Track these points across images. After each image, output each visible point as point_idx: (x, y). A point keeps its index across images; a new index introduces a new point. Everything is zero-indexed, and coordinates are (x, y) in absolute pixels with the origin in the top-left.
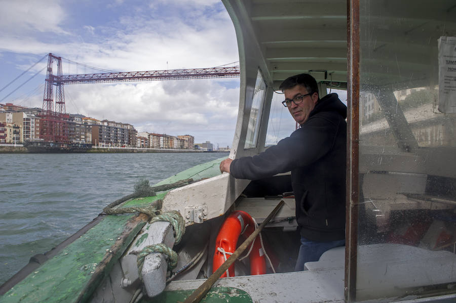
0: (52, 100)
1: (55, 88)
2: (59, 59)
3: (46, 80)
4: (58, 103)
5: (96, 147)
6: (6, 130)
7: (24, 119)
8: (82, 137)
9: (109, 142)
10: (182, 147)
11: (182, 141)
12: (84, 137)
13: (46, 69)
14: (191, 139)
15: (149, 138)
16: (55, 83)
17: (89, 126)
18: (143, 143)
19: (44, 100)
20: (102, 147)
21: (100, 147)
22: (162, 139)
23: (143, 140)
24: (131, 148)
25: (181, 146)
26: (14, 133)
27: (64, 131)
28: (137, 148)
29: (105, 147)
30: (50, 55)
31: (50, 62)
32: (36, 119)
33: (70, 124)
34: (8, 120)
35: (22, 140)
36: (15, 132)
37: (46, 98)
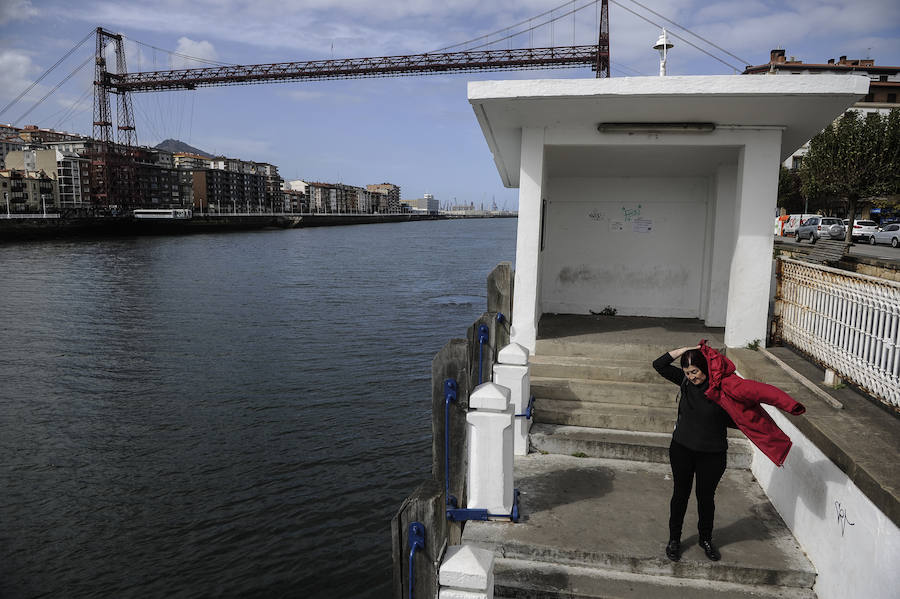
0: (111, 124)
1: (113, 98)
2: (118, 38)
3: (95, 83)
4: (122, 128)
5: (202, 215)
6: (25, 186)
7: (59, 163)
8: (174, 194)
9: (228, 203)
10: (375, 207)
11: (376, 196)
12: (177, 194)
13: (94, 61)
14: (395, 193)
15: (308, 192)
16: (113, 89)
17: (188, 171)
18: (295, 203)
19: (94, 124)
20: (214, 215)
21: (210, 215)
22: (333, 193)
23: (295, 198)
24: (272, 214)
25: (373, 206)
26: (42, 192)
27: (137, 184)
28: (283, 214)
29: (220, 214)
30: (100, 31)
31: (102, 46)
32: (81, 163)
33: (150, 169)
34: (28, 165)
35: (58, 203)
36: (43, 190)
37: (98, 120)
